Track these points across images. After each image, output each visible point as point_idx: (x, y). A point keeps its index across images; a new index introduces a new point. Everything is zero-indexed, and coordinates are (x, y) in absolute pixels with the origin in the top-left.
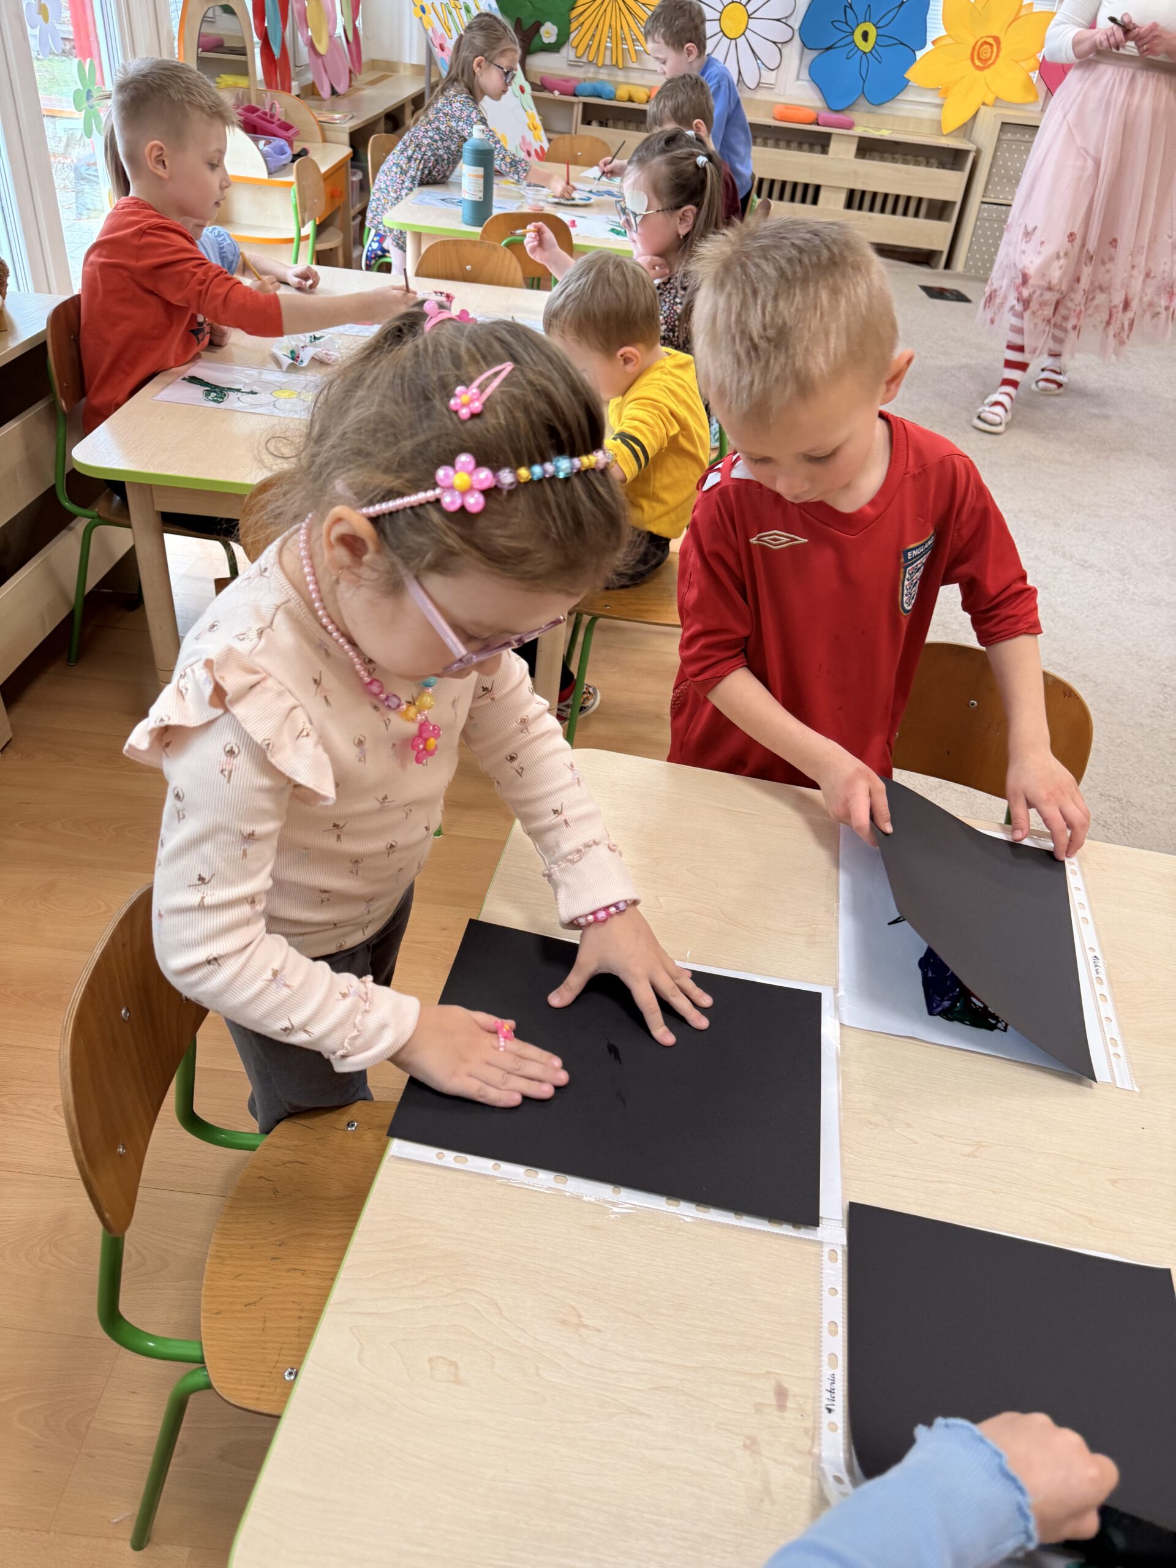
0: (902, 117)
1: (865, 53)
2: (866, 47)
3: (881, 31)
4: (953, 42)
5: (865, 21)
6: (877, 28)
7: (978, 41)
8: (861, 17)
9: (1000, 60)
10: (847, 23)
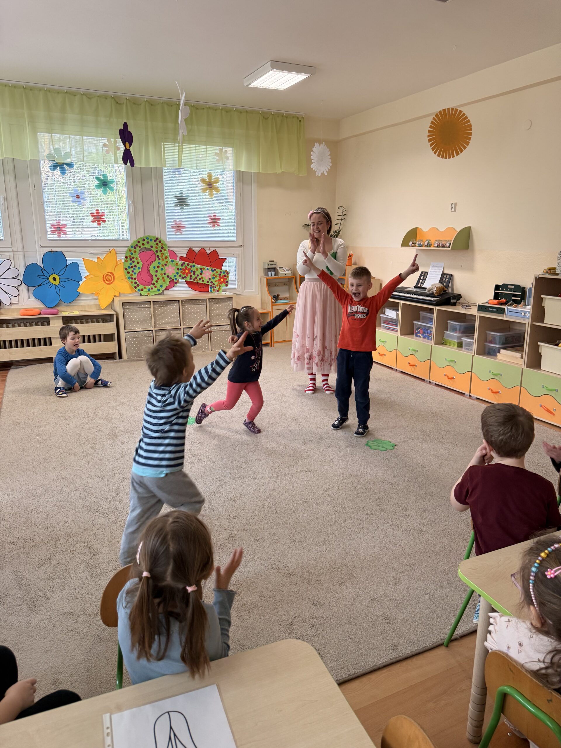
0: (82, 305)
1: (56, 285)
2: (57, 283)
3: (60, 277)
4: (94, 276)
5: (53, 274)
7: (104, 275)
8: (50, 273)
9: (116, 280)
10: (44, 275)
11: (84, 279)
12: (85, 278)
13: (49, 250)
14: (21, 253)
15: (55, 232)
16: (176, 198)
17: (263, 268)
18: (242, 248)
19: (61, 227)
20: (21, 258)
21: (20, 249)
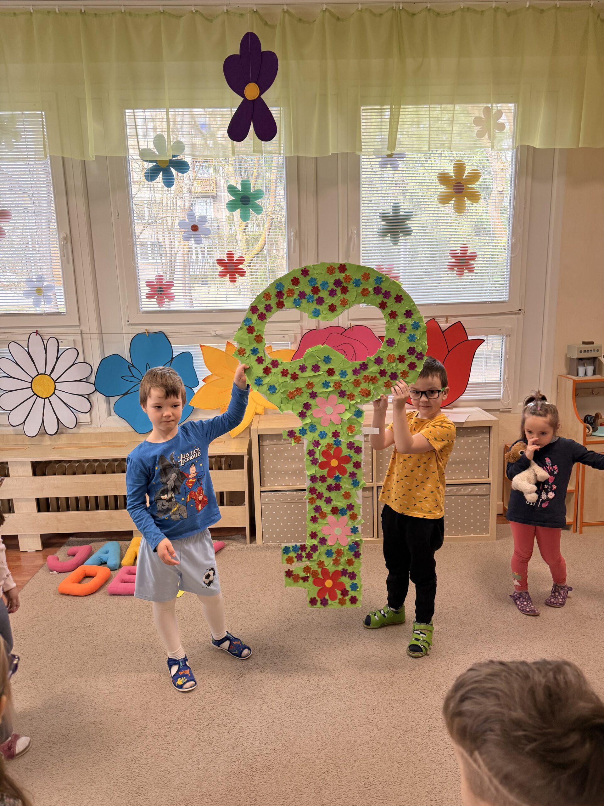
4: (219, 378)
10: (134, 376)
11: (202, 384)
12: (204, 380)
13: (142, 329)
14: (96, 336)
15: (153, 298)
16: (383, 220)
17: (566, 358)
18: (521, 316)
19: (164, 288)
20: (96, 344)
21: (94, 328)
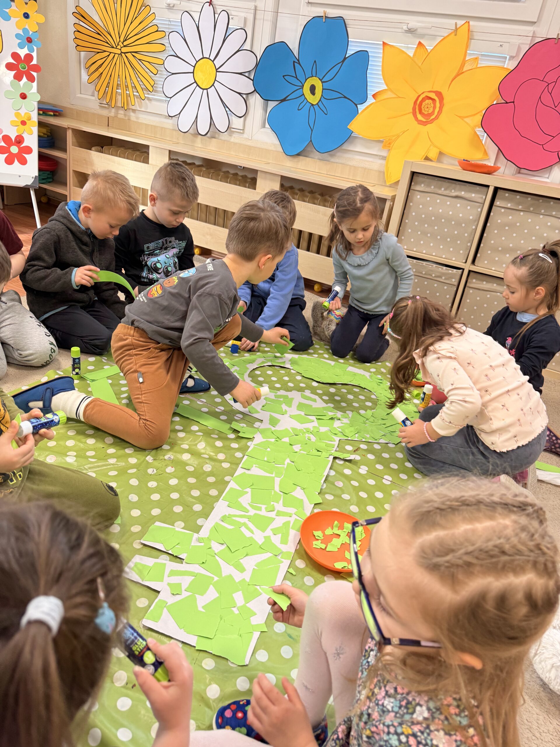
1: (313, 105)
2: (314, 100)
3: (326, 85)
4: (394, 96)
5: (312, 76)
6: (322, 82)
7: (419, 96)
8: (308, 74)
9: (443, 115)
10: (296, 78)
11: (370, 100)
12: (374, 96)
14: (270, 16)
20: (268, 27)
21: (270, 4)
